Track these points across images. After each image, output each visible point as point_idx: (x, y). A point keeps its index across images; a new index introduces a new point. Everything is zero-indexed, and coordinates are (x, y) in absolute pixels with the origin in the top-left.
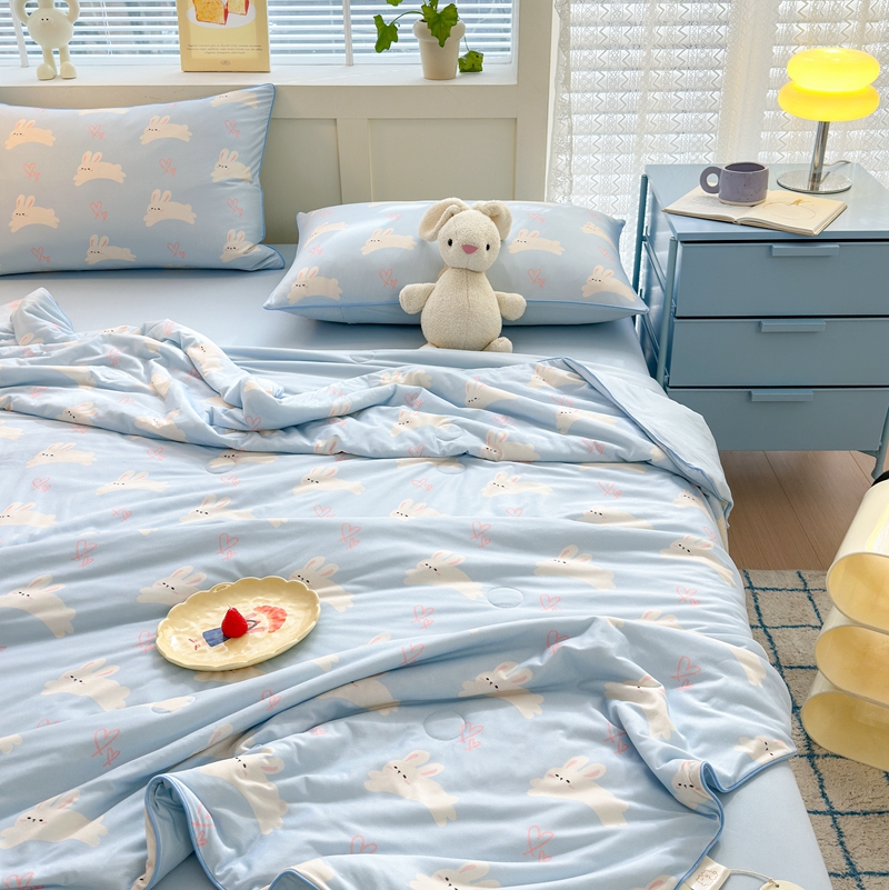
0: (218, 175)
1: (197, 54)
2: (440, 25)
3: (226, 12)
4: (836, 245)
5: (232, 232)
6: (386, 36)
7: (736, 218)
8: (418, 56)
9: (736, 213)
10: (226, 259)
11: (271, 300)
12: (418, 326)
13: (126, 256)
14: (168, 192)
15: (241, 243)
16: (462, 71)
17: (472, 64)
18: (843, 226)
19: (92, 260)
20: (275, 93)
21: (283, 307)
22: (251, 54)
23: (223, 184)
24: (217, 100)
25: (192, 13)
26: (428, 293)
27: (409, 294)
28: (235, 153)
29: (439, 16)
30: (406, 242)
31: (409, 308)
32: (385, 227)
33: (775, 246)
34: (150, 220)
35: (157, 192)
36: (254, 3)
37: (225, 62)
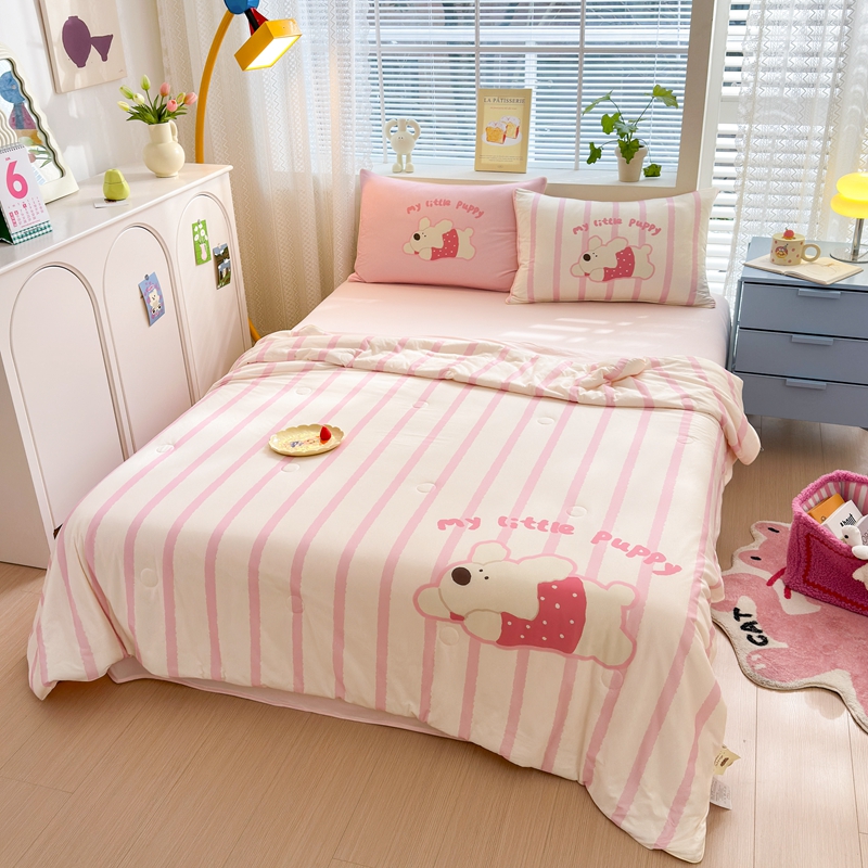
1: (484, 161)
2: (629, 150)
3: (505, 136)
6: (595, 155)
8: (615, 165)
9: (784, 268)
16: (645, 175)
17: (653, 172)
22: (516, 162)
25: (485, 137)
29: (628, 145)
36: (522, 131)
37: (500, 166)
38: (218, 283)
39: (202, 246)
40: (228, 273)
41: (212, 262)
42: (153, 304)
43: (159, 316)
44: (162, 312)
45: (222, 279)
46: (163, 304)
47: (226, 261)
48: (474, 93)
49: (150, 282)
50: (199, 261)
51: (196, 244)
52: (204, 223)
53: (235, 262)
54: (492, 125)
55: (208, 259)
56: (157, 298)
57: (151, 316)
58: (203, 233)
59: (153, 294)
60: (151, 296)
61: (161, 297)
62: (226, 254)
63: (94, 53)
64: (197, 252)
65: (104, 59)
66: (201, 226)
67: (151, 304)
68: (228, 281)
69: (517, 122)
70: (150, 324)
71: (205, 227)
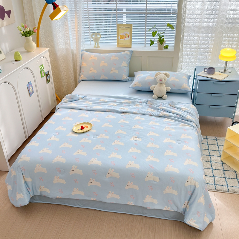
0: (122, 65)
1: (119, 44)
2: (161, 41)
3: (125, 37)
4: (225, 82)
5: (124, 75)
6: (152, 43)
7: (208, 77)
9: (209, 76)
10: (122, 79)
11: (130, 87)
12: (153, 92)
13: (107, 78)
14: (114, 68)
15: (125, 77)
16: (165, 48)
17: (166, 47)
18: (227, 79)
19: (101, 79)
20: (132, 52)
21: (132, 88)
22: (129, 45)
23: (123, 67)
24: (123, 53)
25: (119, 37)
26: (155, 87)
27: (152, 87)
28: (125, 62)
29: (161, 40)
30: (152, 78)
31: (152, 89)
32: (149, 75)
33: (214, 82)
34: (111, 72)
35: (113, 68)
36: (130, 36)
37: (124, 46)
38: (47, 82)
39: (42, 72)
40: (49, 79)
41: (45, 77)
42: (31, 90)
43: (32, 94)
44: (33, 92)
45: (48, 81)
46: (33, 90)
47: (49, 76)
48: (116, 25)
49: (30, 84)
50: (42, 76)
51: (41, 72)
52: (43, 65)
53: (51, 75)
54: (121, 34)
55: (44, 76)
56: (32, 89)
57: (30, 94)
58: (42, 68)
59: (31, 88)
60: (30, 88)
61: (33, 88)
62: (48, 74)
63: (6, 15)
64: (41, 74)
65: (9, 17)
66: (42, 66)
67: (30, 91)
68: (49, 81)
69: (128, 33)
70: (30, 97)
71: (43, 67)
